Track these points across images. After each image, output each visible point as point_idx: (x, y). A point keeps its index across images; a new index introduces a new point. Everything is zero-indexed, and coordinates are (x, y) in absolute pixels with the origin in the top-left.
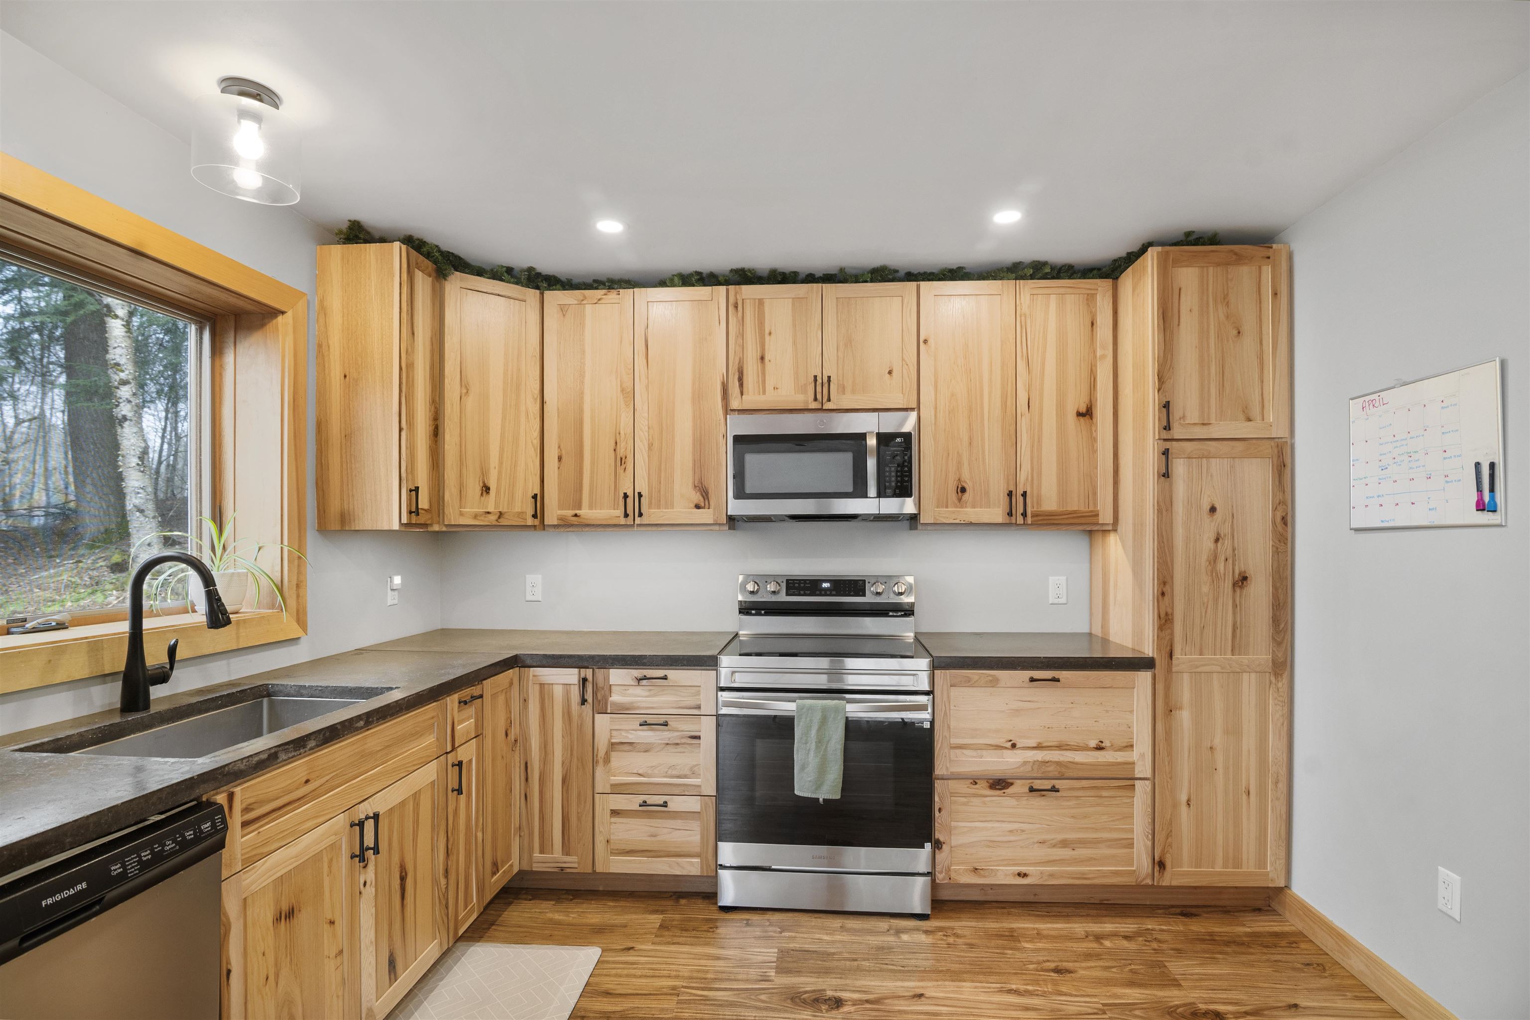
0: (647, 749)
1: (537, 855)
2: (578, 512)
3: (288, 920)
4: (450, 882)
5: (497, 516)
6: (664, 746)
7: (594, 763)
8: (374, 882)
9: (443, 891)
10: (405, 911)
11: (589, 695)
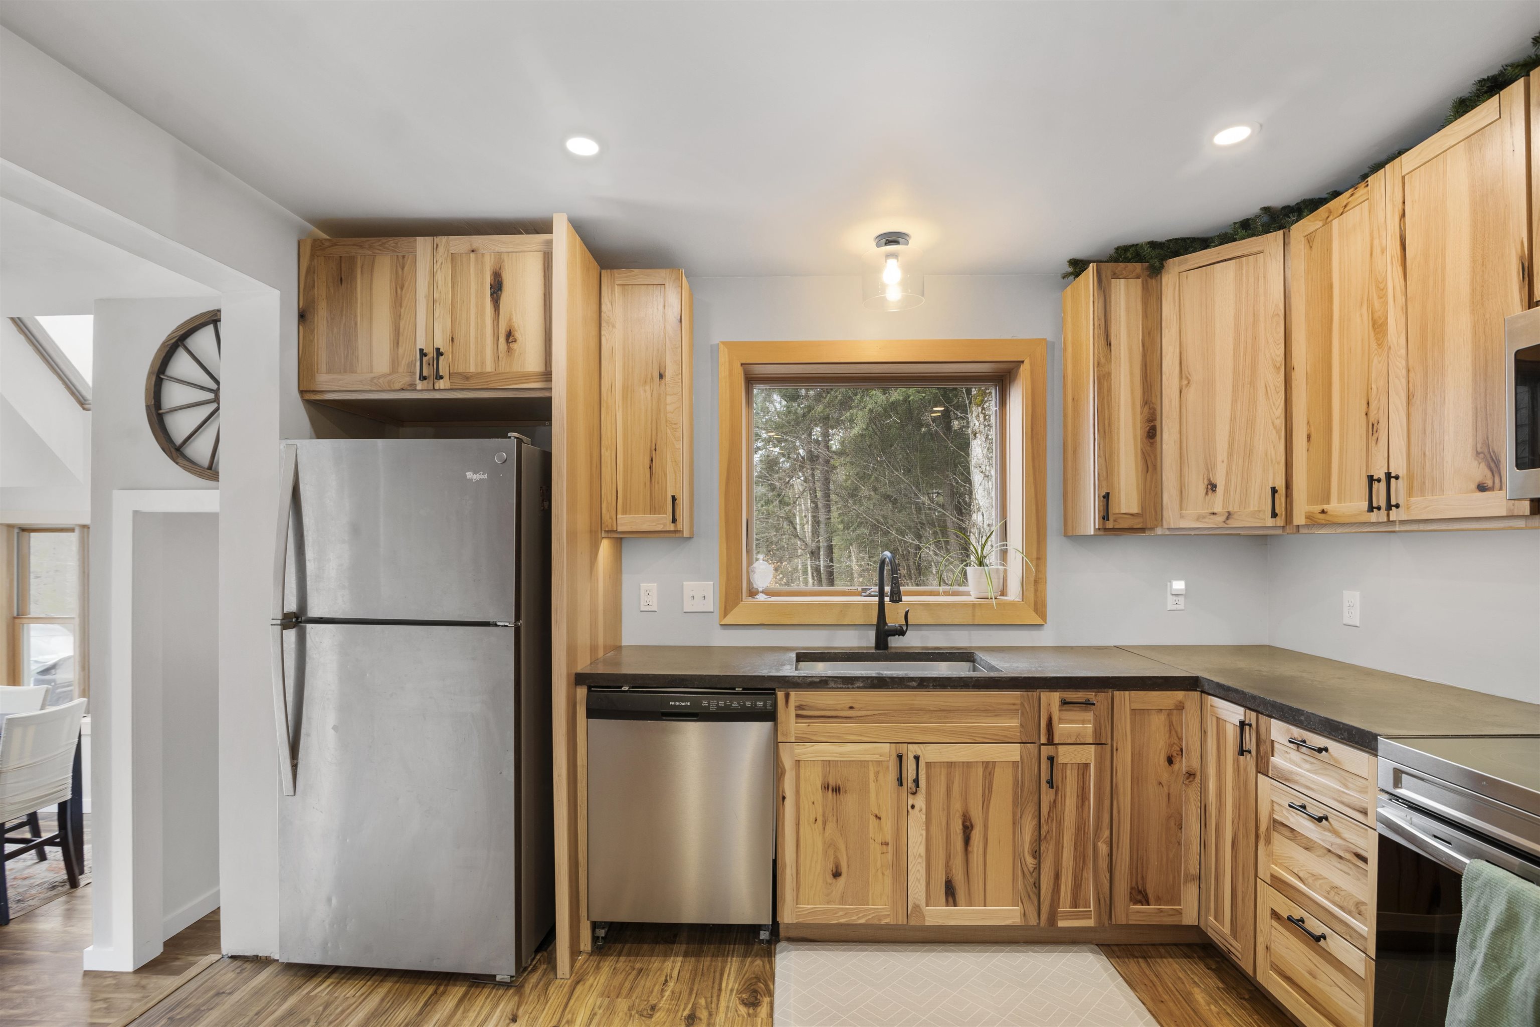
0: (1309, 846)
1: (1212, 918)
2: (1325, 507)
3: (834, 793)
4: (1042, 866)
5: (1224, 518)
6: (1326, 852)
7: (1257, 837)
8: (924, 811)
9: (1031, 870)
10: (970, 856)
11: (1250, 744)
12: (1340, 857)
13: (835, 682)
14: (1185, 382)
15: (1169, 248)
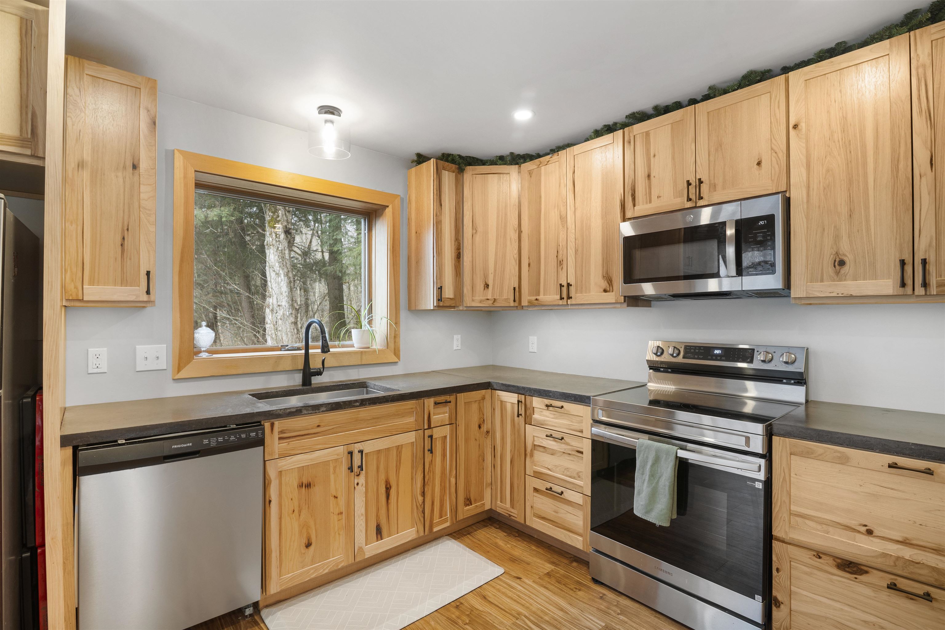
0: (553, 453)
1: (499, 502)
2: (538, 297)
3: (307, 488)
4: (426, 499)
5: (493, 301)
6: (562, 453)
7: (525, 455)
8: (364, 485)
9: (421, 503)
10: (389, 506)
11: (522, 412)
12: (570, 454)
13: (307, 410)
14: (474, 231)
15: (467, 160)
